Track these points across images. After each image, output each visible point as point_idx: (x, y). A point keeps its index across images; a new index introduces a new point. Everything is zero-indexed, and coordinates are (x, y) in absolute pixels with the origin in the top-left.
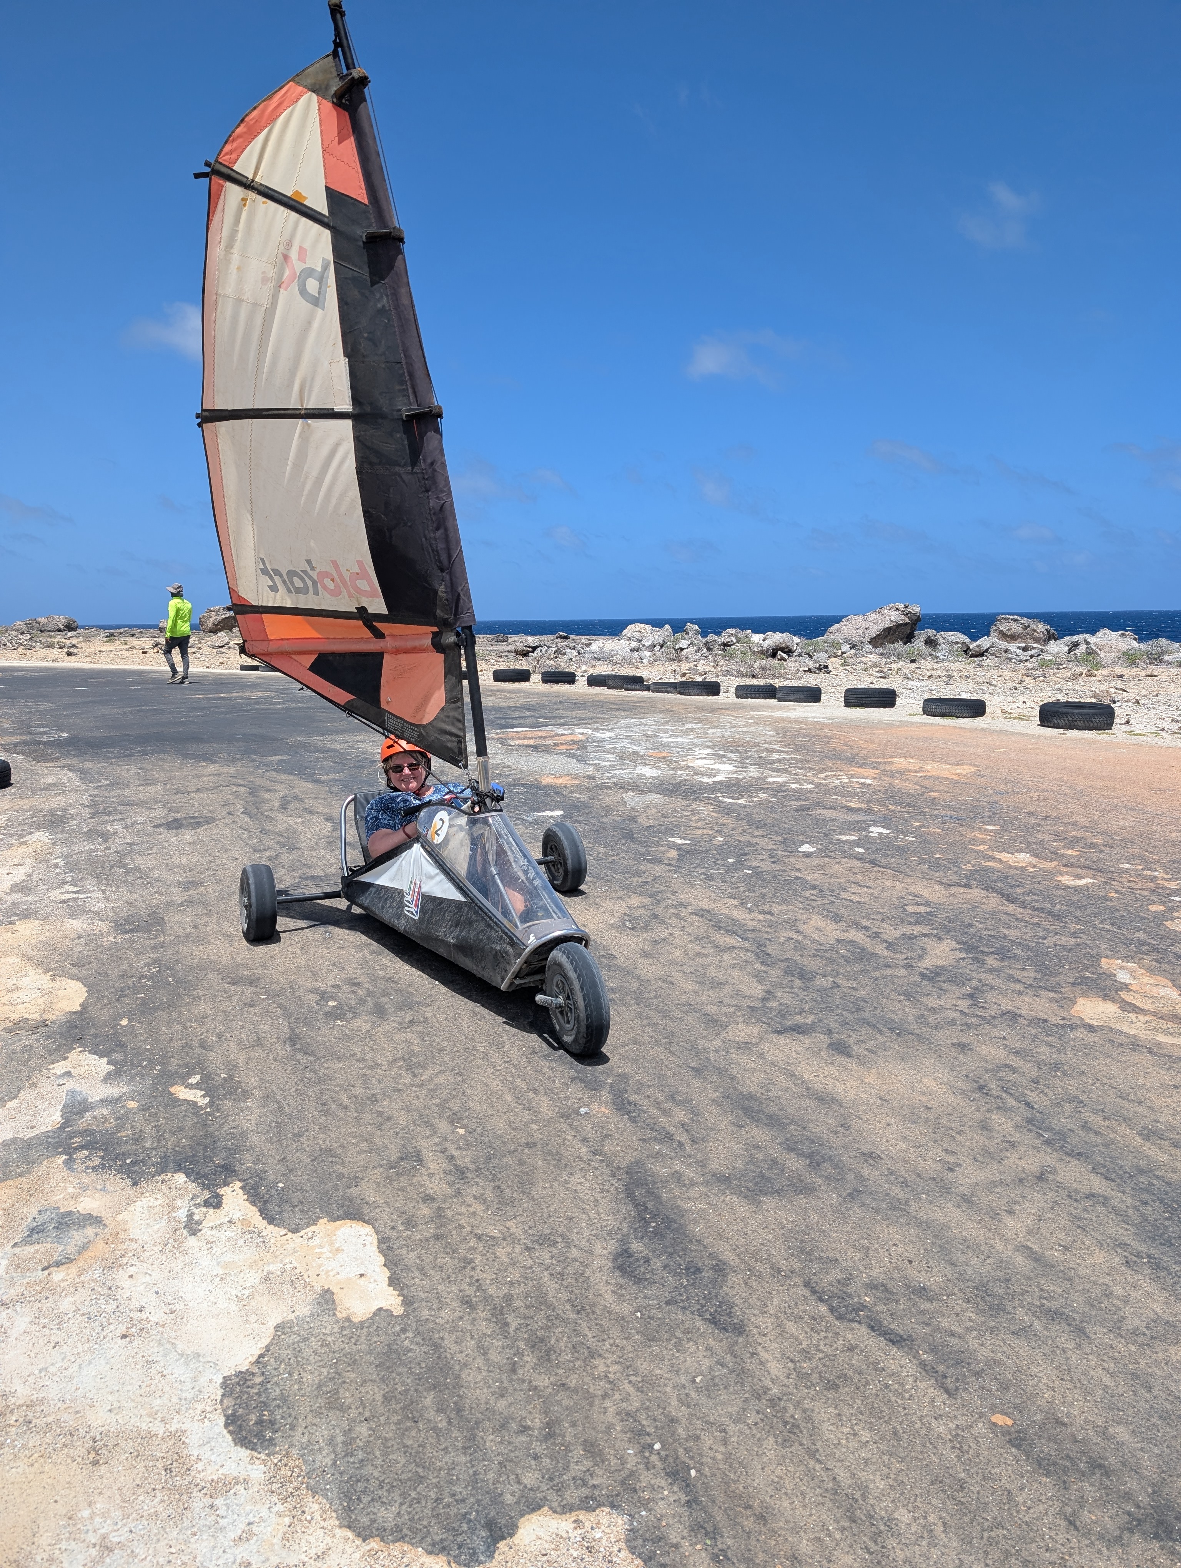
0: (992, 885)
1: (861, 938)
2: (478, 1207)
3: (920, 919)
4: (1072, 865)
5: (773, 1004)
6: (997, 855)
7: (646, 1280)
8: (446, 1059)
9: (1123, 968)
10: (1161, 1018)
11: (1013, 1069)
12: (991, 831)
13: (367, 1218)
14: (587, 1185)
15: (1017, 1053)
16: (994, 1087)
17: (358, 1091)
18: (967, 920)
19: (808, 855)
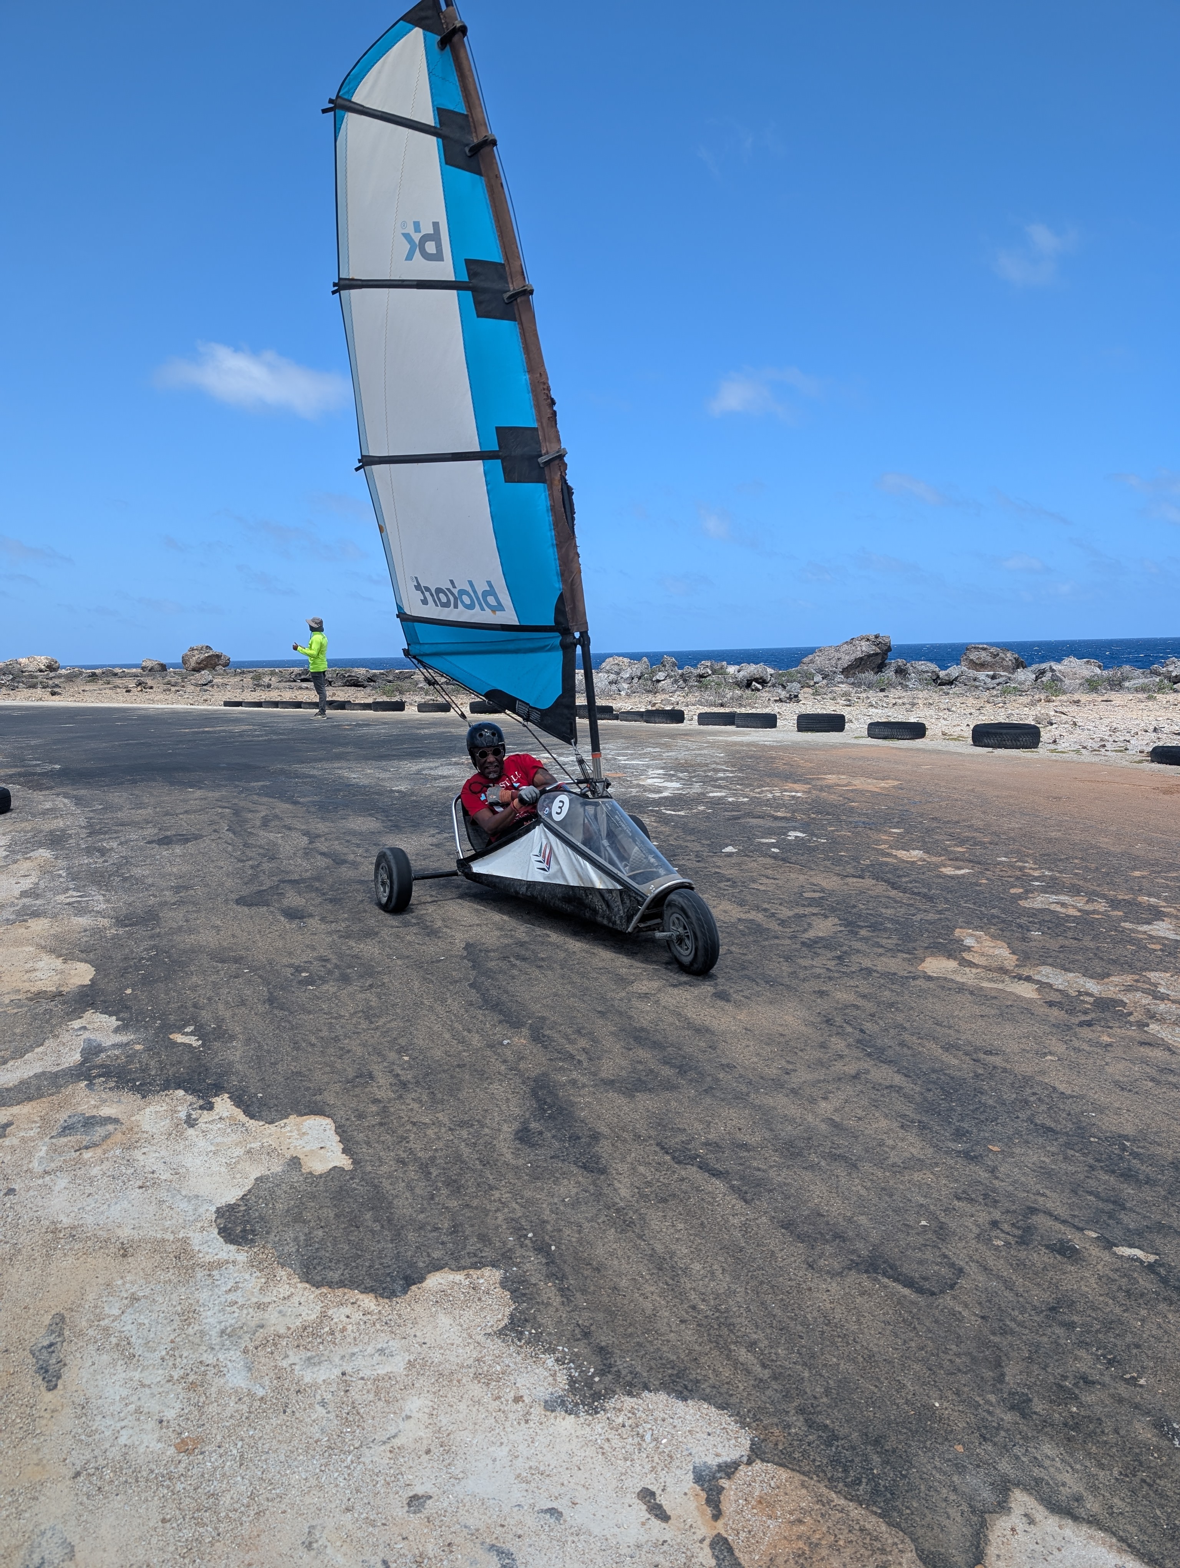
0: (882, 875)
1: (759, 917)
2: (416, 1106)
3: (812, 902)
4: (957, 859)
6: (894, 852)
7: (538, 1145)
8: (398, 1011)
9: (972, 935)
10: (990, 970)
11: (857, 1007)
12: (895, 833)
13: (328, 1114)
14: (502, 1089)
15: (864, 996)
16: (839, 1020)
17: (325, 1033)
18: (853, 902)
19: (730, 855)
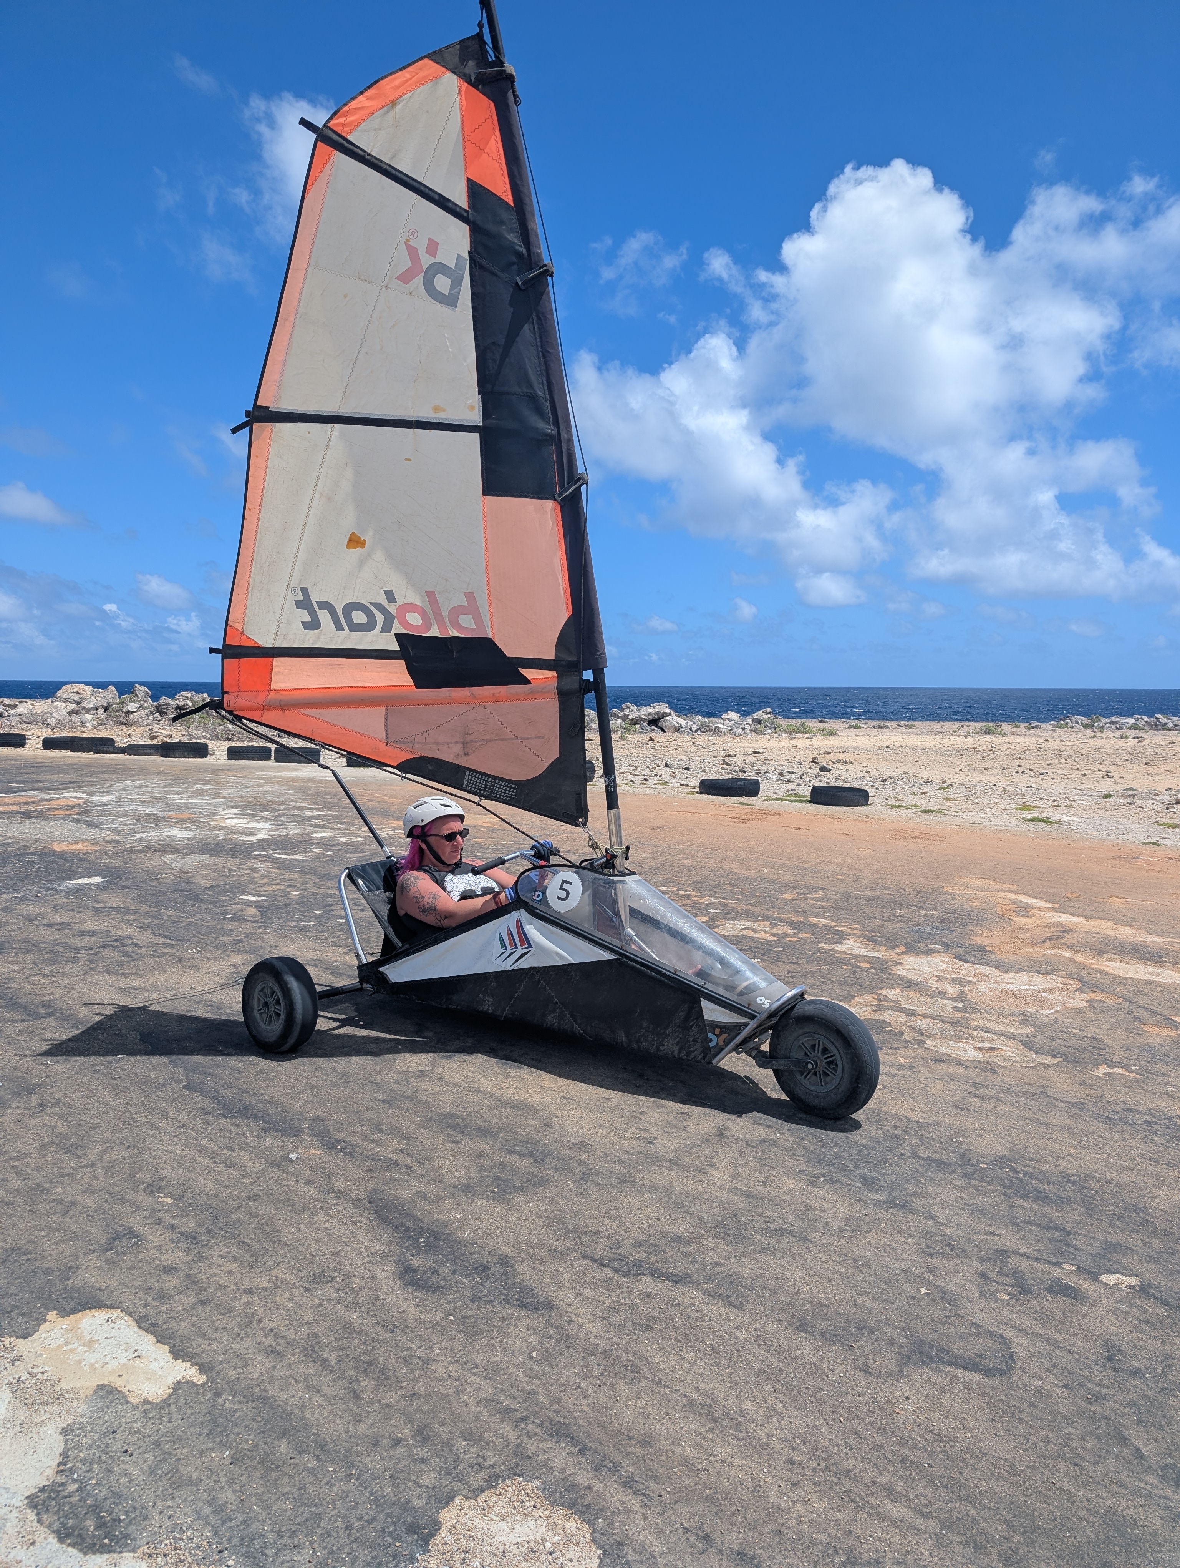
5: (428, 1034)
7: (442, 1287)
13: (109, 1303)
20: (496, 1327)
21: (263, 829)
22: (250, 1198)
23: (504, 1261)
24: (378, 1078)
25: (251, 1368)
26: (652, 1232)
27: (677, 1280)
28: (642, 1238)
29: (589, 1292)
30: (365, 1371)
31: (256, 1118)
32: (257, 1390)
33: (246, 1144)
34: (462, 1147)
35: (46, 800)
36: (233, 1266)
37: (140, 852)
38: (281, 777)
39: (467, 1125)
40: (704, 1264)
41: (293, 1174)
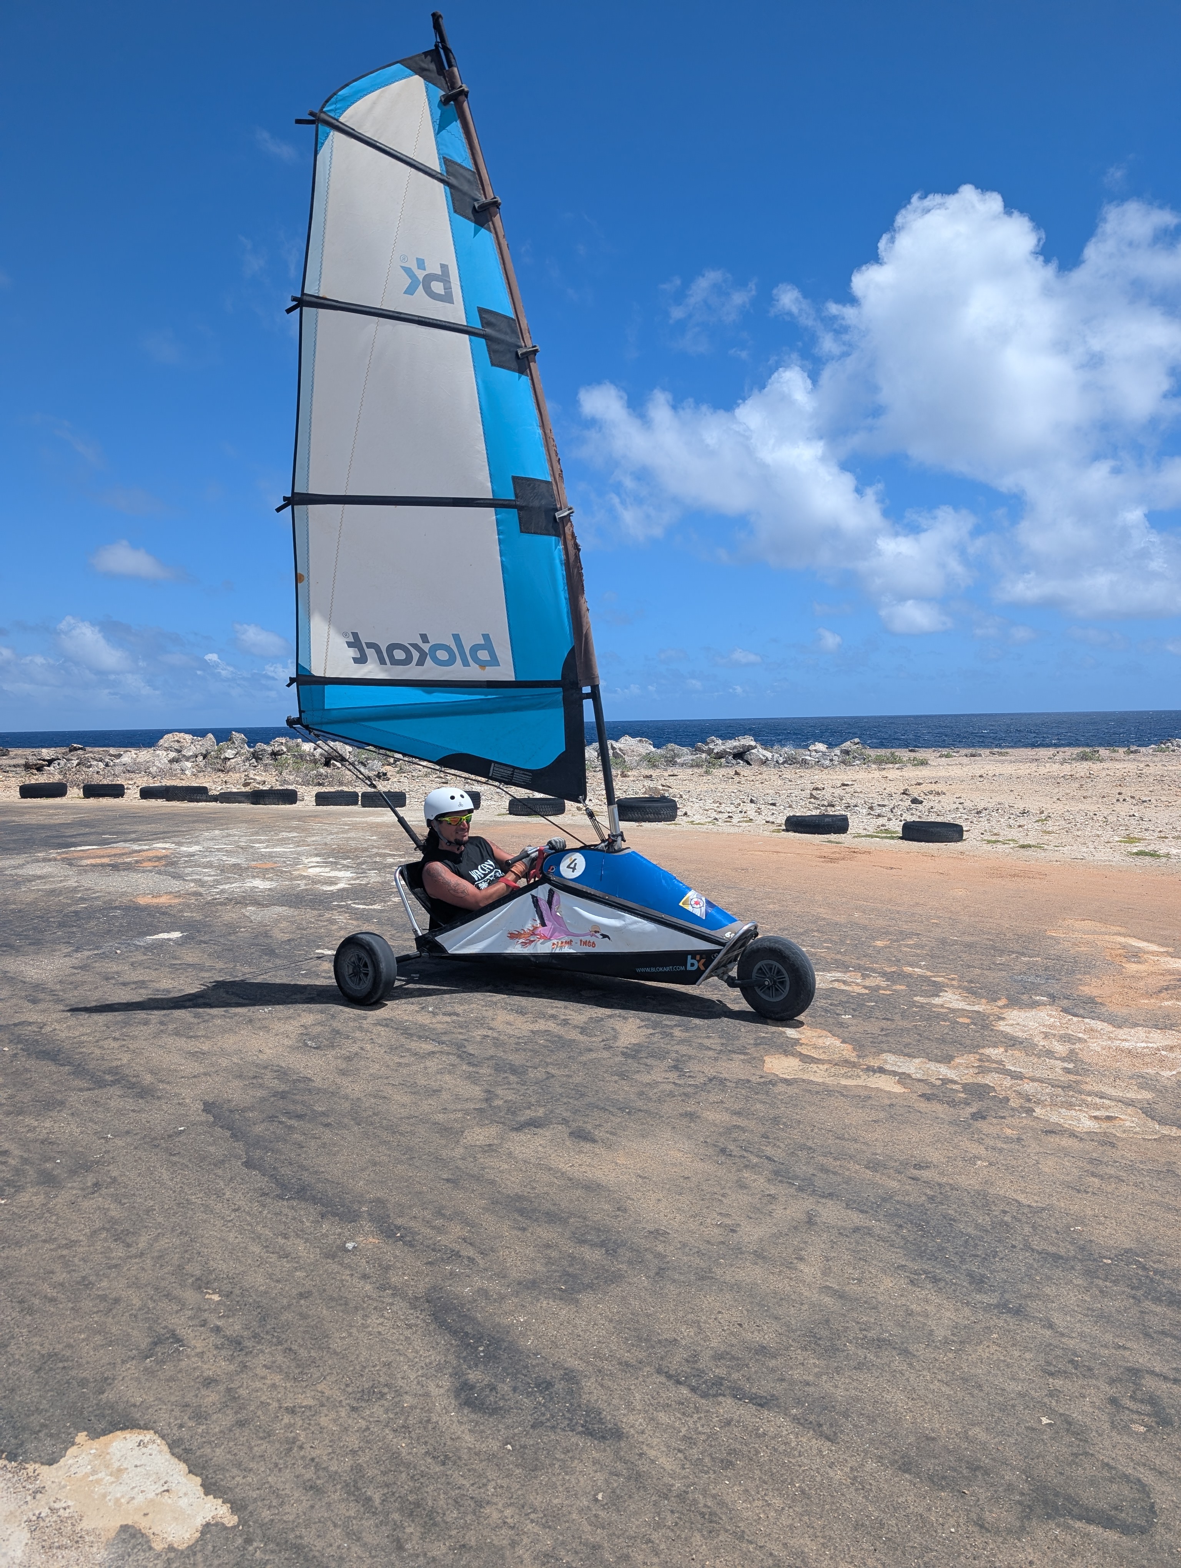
1: (551, 1026)
3: (598, 1002)
5: (498, 1102)
7: (501, 1408)
8: (160, 1219)
10: (836, 1064)
13: (141, 1423)
14: (389, 1324)
15: (738, 1113)
16: (734, 1148)
17: (62, 1276)
18: (640, 998)
20: (558, 1460)
21: (344, 878)
22: (301, 1295)
23: (570, 1376)
24: (444, 1153)
25: (287, 1508)
26: (734, 1341)
27: (762, 1403)
28: (722, 1349)
29: (663, 1417)
30: (411, 1514)
31: (314, 1200)
32: (292, 1536)
33: (302, 1231)
34: (529, 1235)
35: (136, 851)
36: (277, 1378)
37: (221, 904)
38: (366, 822)
39: (536, 1209)
40: (792, 1383)
41: (349, 1267)
